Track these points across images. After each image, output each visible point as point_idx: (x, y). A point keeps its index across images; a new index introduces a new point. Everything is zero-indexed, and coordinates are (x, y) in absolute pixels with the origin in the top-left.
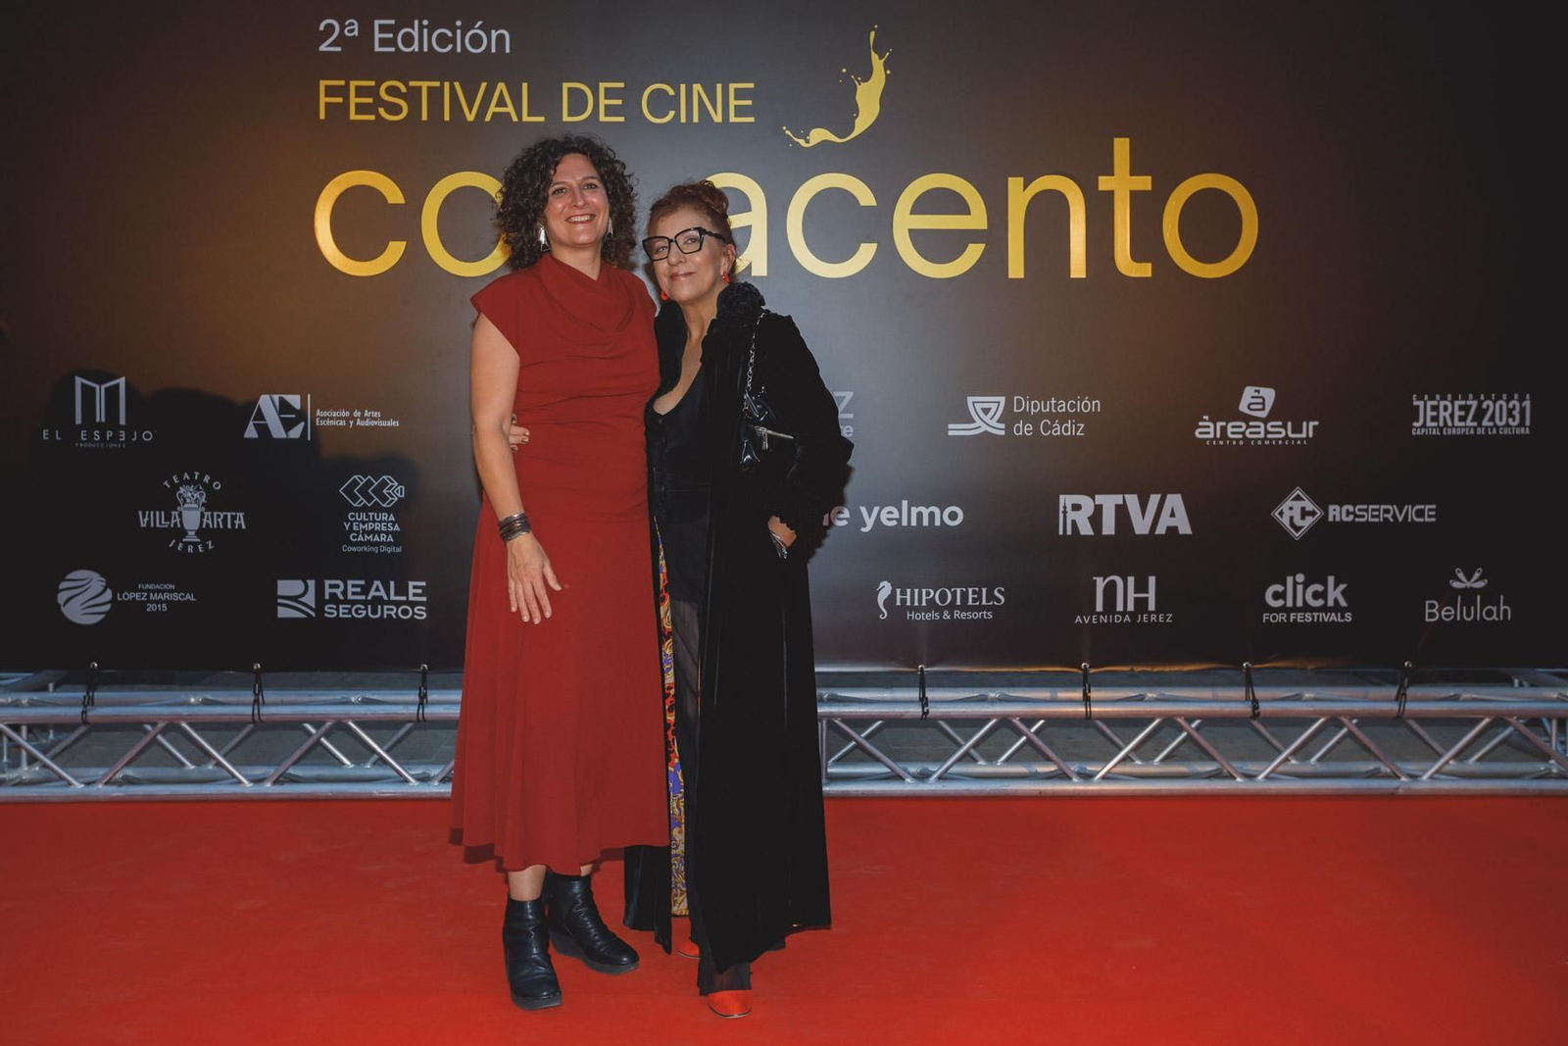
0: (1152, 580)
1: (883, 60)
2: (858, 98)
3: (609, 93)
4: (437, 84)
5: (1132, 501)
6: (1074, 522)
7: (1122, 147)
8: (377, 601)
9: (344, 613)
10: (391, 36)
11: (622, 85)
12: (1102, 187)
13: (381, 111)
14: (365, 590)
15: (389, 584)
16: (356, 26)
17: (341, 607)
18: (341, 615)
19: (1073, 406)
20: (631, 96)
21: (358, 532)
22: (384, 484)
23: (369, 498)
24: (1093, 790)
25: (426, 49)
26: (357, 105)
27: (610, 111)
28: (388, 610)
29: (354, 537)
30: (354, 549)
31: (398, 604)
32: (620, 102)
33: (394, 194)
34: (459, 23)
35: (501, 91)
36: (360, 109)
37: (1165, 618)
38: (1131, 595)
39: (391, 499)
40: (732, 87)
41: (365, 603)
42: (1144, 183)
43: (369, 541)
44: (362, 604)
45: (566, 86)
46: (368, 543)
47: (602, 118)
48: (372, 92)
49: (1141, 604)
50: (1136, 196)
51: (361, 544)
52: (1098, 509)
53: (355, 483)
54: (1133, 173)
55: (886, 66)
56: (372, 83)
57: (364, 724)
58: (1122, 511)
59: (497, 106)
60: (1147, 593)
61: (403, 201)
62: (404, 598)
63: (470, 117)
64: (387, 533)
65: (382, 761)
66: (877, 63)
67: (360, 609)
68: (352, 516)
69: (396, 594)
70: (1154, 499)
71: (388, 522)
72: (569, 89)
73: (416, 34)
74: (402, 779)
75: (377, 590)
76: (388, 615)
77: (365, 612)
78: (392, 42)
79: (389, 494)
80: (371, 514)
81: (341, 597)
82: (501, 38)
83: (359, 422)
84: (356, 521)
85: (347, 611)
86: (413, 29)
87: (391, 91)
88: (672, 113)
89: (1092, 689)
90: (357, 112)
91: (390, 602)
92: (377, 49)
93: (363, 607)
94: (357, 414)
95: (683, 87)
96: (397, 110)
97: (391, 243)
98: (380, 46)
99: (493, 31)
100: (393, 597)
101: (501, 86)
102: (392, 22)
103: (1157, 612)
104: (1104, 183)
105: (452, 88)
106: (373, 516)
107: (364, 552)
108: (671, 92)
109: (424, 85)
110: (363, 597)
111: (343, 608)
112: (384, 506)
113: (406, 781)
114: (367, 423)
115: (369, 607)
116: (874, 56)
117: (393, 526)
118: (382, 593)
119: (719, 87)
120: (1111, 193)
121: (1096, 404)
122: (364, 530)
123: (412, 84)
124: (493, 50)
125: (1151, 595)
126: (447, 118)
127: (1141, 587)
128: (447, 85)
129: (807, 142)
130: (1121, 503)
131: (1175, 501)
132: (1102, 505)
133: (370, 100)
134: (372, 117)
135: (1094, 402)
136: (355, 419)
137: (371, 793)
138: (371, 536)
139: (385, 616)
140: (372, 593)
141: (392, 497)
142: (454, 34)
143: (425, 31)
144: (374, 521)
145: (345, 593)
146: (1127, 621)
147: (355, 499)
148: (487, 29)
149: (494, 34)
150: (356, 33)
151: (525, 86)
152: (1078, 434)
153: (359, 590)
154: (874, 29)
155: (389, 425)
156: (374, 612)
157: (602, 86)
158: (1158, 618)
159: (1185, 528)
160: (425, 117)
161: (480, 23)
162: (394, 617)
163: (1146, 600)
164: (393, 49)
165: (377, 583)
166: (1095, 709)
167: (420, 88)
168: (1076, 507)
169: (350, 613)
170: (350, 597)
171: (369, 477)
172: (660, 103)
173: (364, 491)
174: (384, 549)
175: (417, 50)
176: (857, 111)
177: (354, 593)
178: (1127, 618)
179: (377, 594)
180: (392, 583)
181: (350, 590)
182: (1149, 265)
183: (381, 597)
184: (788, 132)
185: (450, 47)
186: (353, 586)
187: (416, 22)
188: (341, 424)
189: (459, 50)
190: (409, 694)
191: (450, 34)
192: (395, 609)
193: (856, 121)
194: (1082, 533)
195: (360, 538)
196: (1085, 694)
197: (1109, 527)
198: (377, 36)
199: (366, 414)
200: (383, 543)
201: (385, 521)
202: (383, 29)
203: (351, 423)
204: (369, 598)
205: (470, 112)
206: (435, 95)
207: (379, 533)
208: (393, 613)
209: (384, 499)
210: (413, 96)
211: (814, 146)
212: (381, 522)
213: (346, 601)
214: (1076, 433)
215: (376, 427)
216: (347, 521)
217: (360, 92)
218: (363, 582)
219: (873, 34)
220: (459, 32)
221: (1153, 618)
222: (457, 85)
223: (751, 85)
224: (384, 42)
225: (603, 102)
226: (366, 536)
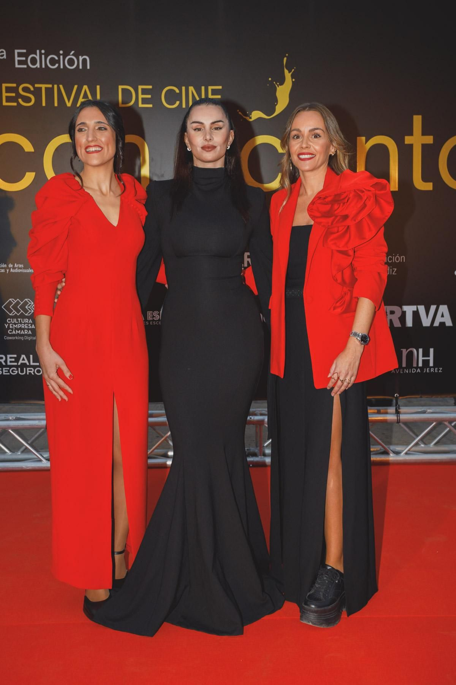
0: (432, 350)
1: (291, 73)
2: (278, 94)
3: (144, 92)
4: (50, 86)
5: (422, 309)
6: (391, 320)
7: (417, 120)
8: (24, 366)
9: (5, 372)
10: (24, 59)
11: (150, 87)
12: (406, 142)
13: (20, 100)
14: (17, 360)
15: (30, 357)
16: (5, 53)
17: (4, 369)
18: (4, 374)
19: (390, 259)
20: (155, 93)
21: (12, 329)
22: (26, 303)
23: (18, 311)
24: (401, 460)
25: (43, 66)
26: (7, 97)
27: (144, 101)
28: (29, 370)
29: (10, 332)
30: (10, 338)
31: (34, 367)
32: (149, 96)
33: (28, 147)
34: (61, 52)
35: (85, 91)
36: (8, 99)
37: (439, 370)
38: (421, 358)
39: (30, 311)
40: (210, 88)
41: (17, 367)
42: (429, 140)
43: (18, 334)
44: (16, 368)
45: (120, 87)
46: (18, 335)
47: (141, 105)
48: (15, 90)
49: (426, 363)
50: (424, 147)
51: (14, 335)
52: (404, 313)
53: (10, 303)
54: (424, 133)
55: (293, 77)
56: (14, 85)
57: (17, 430)
58: (416, 315)
59: (83, 98)
60: (429, 356)
61: (33, 150)
62: (38, 364)
63: (69, 104)
64: (28, 329)
65: (26, 450)
66: (288, 75)
67: (14, 370)
68: (9, 321)
69: (33, 362)
70: (433, 308)
71: (28, 324)
72: (122, 89)
73: (38, 58)
74: (38, 459)
75: (23, 359)
76: (29, 373)
77: (17, 372)
78: (25, 62)
79: (29, 308)
80: (19, 319)
81: (4, 364)
82: (84, 61)
83: (12, 270)
84: (11, 323)
85: (7, 371)
86: (36, 54)
87: (25, 89)
88: (178, 103)
89: (400, 408)
90: (7, 101)
91: (30, 366)
92: (17, 66)
93: (15, 369)
94: (11, 266)
95: (184, 88)
96: (27, 100)
97: (27, 174)
98: (19, 64)
99: (80, 57)
100: (32, 364)
101: (85, 87)
102: (25, 51)
103: (434, 367)
104: (408, 140)
105: (59, 89)
106: (21, 320)
107: (15, 340)
108: (177, 91)
109: (43, 86)
110: (16, 364)
111: (5, 370)
112: (26, 315)
113: (40, 461)
114: (16, 271)
115: (19, 369)
116: (286, 71)
117: (31, 326)
118: (26, 361)
119: (203, 88)
120: (411, 146)
121: (403, 258)
122: (15, 328)
123: (37, 86)
124: (81, 67)
125: (431, 358)
126: (56, 104)
127: (426, 354)
128: (56, 86)
129: (251, 118)
130: (415, 310)
131: (444, 309)
132: (405, 312)
133: (14, 95)
134: (15, 104)
135: (401, 257)
136: (10, 269)
137: (22, 467)
138: (20, 331)
139: (28, 374)
140: (21, 361)
141: (30, 310)
142: (59, 58)
143: (43, 56)
144: (21, 323)
145: (6, 361)
146: (418, 372)
147: (11, 311)
148: (77, 55)
149: (81, 58)
150: (5, 57)
151: (98, 87)
152: (393, 274)
153: (13, 360)
154: (286, 56)
155: (28, 271)
156: (22, 371)
157: (140, 87)
158: (434, 370)
159: (449, 323)
160: (44, 104)
161: (73, 52)
162: (33, 374)
163: (429, 360)
164: (25, 66)
165: (23, 356)
166: (403, 417)
167: (41, 88)
168: (392, 312)
169: (9, 372)
170: (9, 364)
171: (18, 299)
172: (172, 97)
173: (15, 307)
174: (27, 338)
175: (39, 67)
176: (277, 101)
177: (11, 362)
178: (419, 370)
179: (23, 362)
180: (31, 356)
181: (9, 360)
182: (431, 184)
183: (26, 363)
184: (240, 113)
185: (57, 65)
186: (10, 358)
187: (38, 51)
188: (2, 271)
189: (62, 67)
190: (41, 415)
191: (56, 58)
192: (33, 369)
193: (277, 107)
194: (395, 326)
195: (14, 332)
196: (396, 410)
197: (409, 323)
198: (17, 59)
199: (16, 265)
200: (26, 335)
201: (27, 323)
202: (20, 55)
203: (8, 270)
204: (19, 364)
205: (69, 100)
206: (49, 92)
207: (24, 329)
208: (32, 372)
209: (26, 311)
210: (37, 93)
211: (254, 120)
212: (25, 323)
213: (7, 366)
214: (392, 273)
215: (21, 273)
216: (7, 323)
217: (8, 90)
218: (15, 356)
219: (285, 59)
220: (61, 57)
221: (432, 370)
222: (61, 86)
223: (220, 87)
224: (20, 62)
225: (141, 96)
226: (17, 331)
